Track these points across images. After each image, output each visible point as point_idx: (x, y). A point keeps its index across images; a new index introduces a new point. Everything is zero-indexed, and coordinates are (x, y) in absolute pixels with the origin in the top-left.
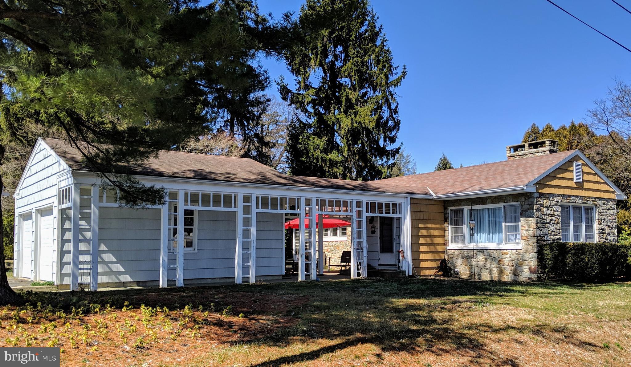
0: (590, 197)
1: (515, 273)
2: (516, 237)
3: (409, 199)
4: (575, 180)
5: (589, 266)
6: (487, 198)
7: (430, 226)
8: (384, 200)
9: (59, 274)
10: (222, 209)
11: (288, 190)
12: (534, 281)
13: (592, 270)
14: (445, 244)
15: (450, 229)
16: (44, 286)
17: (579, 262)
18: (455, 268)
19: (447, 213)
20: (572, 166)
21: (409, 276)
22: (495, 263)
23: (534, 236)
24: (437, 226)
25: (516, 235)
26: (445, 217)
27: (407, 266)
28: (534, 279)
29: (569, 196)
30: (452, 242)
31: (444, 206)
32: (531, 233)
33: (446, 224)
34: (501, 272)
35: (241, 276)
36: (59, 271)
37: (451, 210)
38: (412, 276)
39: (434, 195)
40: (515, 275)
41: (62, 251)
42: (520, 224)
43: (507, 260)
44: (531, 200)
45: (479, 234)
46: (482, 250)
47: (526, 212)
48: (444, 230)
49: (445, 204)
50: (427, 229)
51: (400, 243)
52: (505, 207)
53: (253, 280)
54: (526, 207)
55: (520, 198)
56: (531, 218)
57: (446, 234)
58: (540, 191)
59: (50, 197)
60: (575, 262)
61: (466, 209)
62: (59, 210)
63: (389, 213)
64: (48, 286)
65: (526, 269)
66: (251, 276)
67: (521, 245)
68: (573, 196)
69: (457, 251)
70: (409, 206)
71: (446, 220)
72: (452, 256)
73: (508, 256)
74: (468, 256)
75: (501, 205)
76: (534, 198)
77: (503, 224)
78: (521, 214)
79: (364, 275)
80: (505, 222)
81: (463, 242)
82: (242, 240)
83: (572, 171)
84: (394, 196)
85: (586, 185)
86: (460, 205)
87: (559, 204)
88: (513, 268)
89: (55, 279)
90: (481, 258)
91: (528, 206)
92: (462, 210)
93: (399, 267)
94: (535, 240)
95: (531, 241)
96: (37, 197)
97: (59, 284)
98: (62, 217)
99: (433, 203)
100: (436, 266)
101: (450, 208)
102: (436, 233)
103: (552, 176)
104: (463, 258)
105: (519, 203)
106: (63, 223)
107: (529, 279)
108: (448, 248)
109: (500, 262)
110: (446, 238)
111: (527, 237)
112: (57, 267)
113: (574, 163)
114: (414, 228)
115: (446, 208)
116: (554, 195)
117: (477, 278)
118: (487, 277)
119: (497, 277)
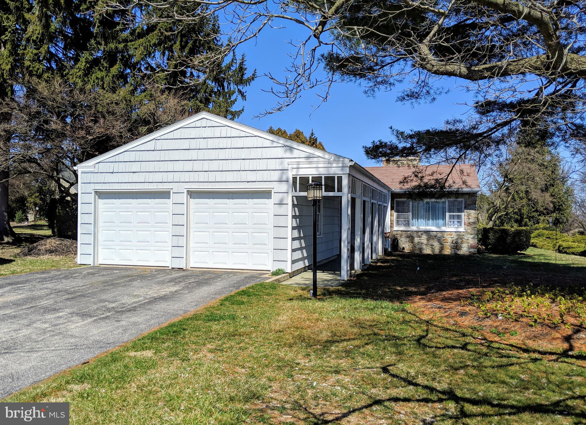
1: (459, 248)
14: (392, 226)
15: (395, 215)
18: (401, 245)
19: (393, 203)
22: (440, 242)
23: (475, 223)
32: (473, 221)
33: (392, 211)
34: (442, 247)
40: (454, 250)
42: (463, 214)
43: (452, 239)
44: (474, 198)
47: (470, 206)
49: (393, 196)
52: (449, 201)
55: (465, 196)
56: (473, 211)
59: (254, 182)
65: (468, 245)
67: (465, 229)
69: (404, 232)
71: (392, 208)
72: (398, 236)
73: (452, 236)
74: (410, 236)
75: (445, 200)
76: (476, 196)
77: (447, 213)
78: (465, 207)
81: (407, 225)
86: (407, 198)
88: (452, 245)
90: (427, 237)
91: (471, 202)
95: (472, 227)
96: (187, 177)
97: (291, 271)
101: (395, 200)
105: (463, 199)
107: (468, 252)
108: (394, 229)
109: (444, 241)
110: (392, 222)
111: (469, 223)
115: (392, 199)
117: (417, 252)
118: (427, 251)
119: (437, 251)
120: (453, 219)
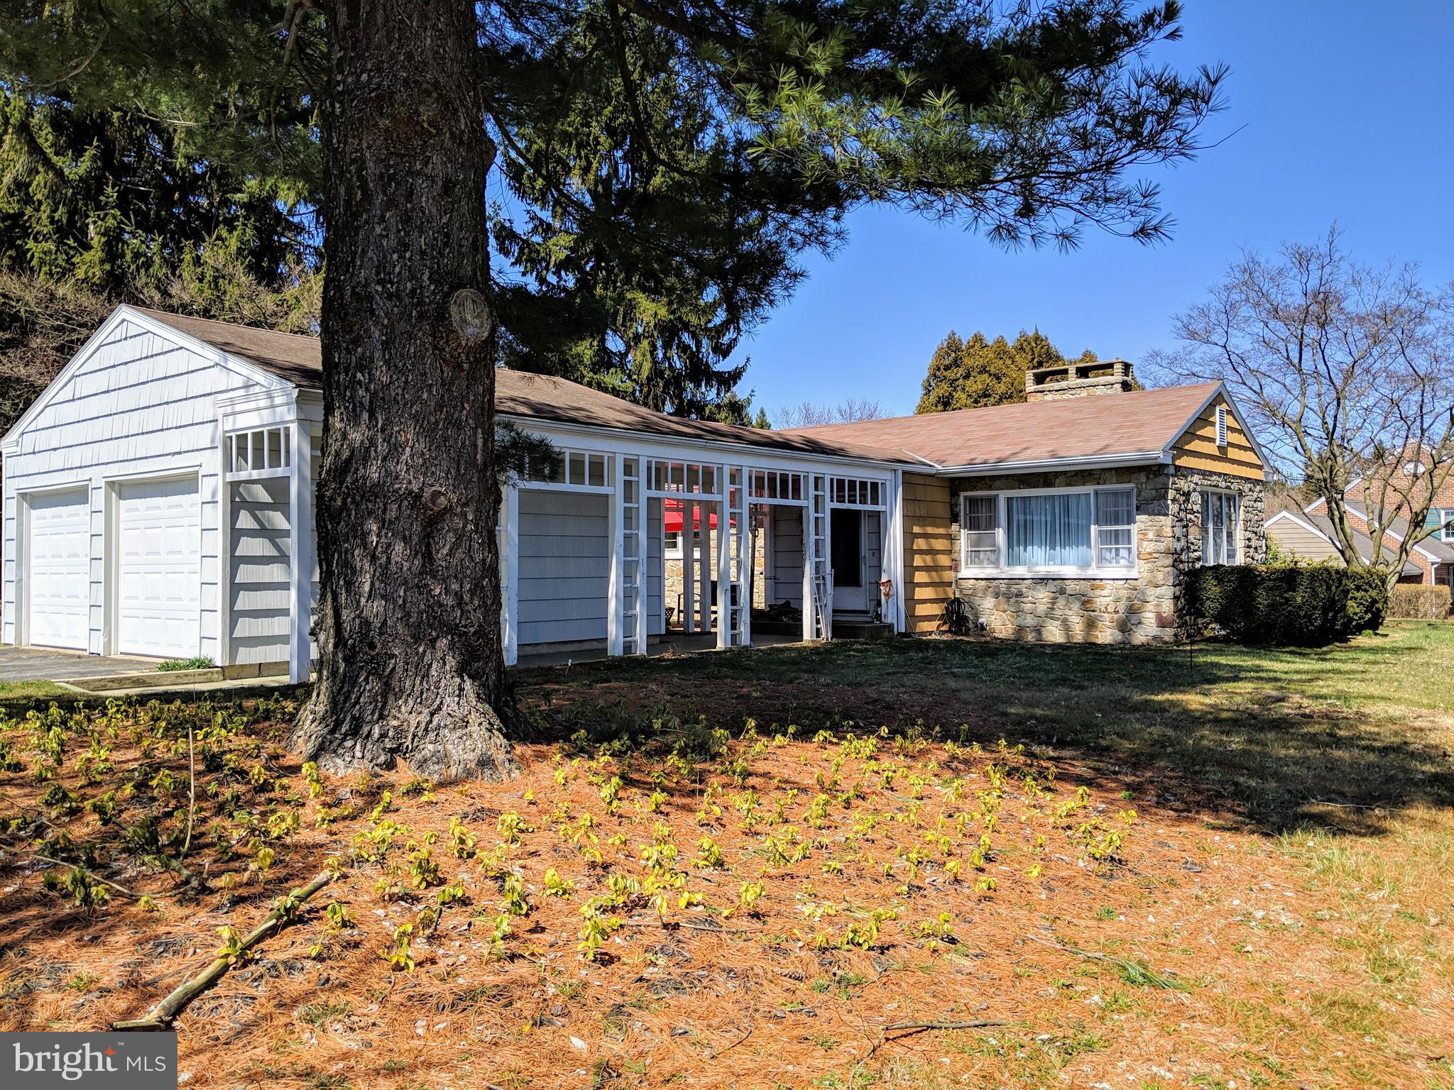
0: (1235, 477)
1: (1124, 626)
2: (1117, 554)
3: (900, 473)
4: (1218, 442)
5: (1302, 613)
6: (1057, 474)
7: (930, 530)
8: (859, 474)
9: (227, 639)
10: (586, 488)
11: (705, 448)
12: (1166, 643)
13: (1310, 621)
14: (955, 567)
15: (964, 538)
16: (191, 671)
17: (1281, 604)
18: (977, 617)
19: (957, 505)
20: (1214, 414)
21: (899, 634)
22: (1076, 607)
23: (1168, 552)
24: (941, 531)
25: (1117, 550)
26: (952, 511)
27: (893, 613)
28: (1167, 639)
29: (1212, 473)
30: (967, 564)
31: (951, 488)
32: (1162, 547)
33: (955, 527)
34: (1091, 625)
35: (621, 640)
36: (228, 632)
37: (966, 498)
38: (906, 635)
39: (939, 467)
40: (1123, 631)
41: (232, 583)
42: (1134, 528)
43: (1105, 600)
44: (1161, 479)
45: (1029, 548)
46: (1043, 581)
47: (1153, 504)
48: (951, 538)
49: (955, 484)
50: (926, 536)
51: (880, 567)
52: (1096, 493)
53: (641, 650)
54: (1148, 493)
55: (1135, 475)
56: (1161, 517)
57: (957, 548)
58: (1178, 463)
59: (180, 453)
60: (1272, 606)
61: (1003, 495)
62: (225, 483)
63: (854, 502)
64: (200, 670)
65: (1149, 618)
66: (638, 637)
67: (1140, 570)
68: (1215, 473)
69: (983, 583)
70: (900, 489)
71: (954, 518)
72: (970, 592)
73: (1104, 593)
74: (1011, 593)
75: (1089, 489)
76: (1168, 476)
77: (1093, 527)
78: (1138, 508)
79: (826, 634)
80: (1097, 523)
81: (996, 563)
82: (622, 558)
83: (1213, 424)
84: (875, 467)
85: (1233, 453)
86: (990, 488)
87: (1198, 489)
88: (1116, 616)
89: (216, 653)
90: (1042, 596)
91: (1154, 492)
92: (995, 498)
93: (878, 616)
94: (1169, 561)
95: (1159, 563)
96: (106, 452)
97: (227, 664)
98: (232, 501)
99: (933, 482)
100: (939, 613)
101: (963, 494)
102: (939, 544)
103: (1190, 434)
104: (997, 595)
105: (1132, 485)
106: (234, 517)
107: (1155, 638)
108: (960, 575)
109: (1086, 603)
110: (955, 556)
111: (1150, 554)
112: (224, 622)
113: (1218, 409)
114: (909, 536)
115: (954, 494)
116: (1193, 471)
117: (1030, 637)
118: (1054, 634)
119: (1079, 636)
120: (1117, 542)
